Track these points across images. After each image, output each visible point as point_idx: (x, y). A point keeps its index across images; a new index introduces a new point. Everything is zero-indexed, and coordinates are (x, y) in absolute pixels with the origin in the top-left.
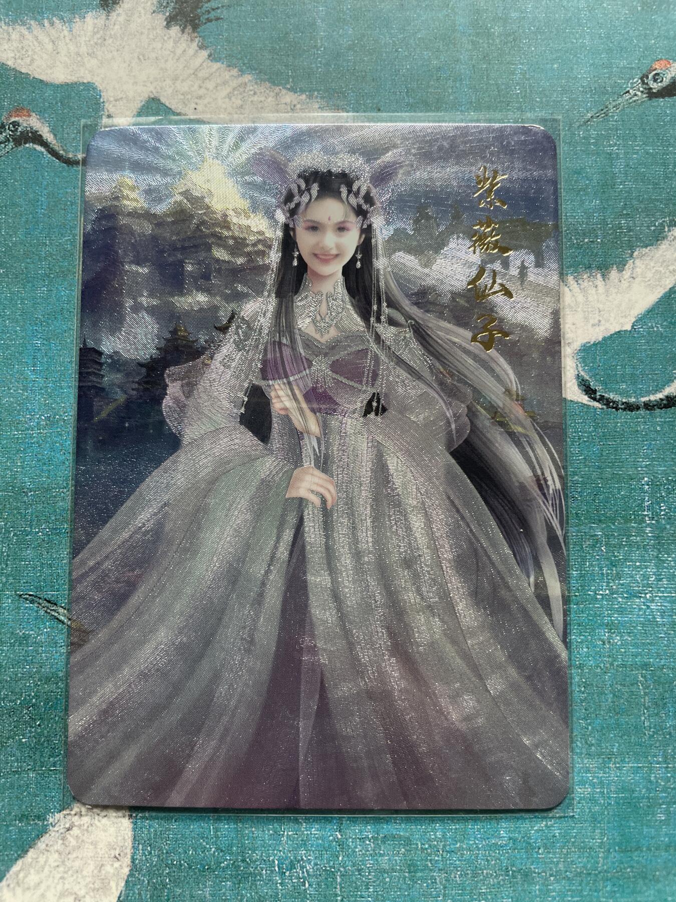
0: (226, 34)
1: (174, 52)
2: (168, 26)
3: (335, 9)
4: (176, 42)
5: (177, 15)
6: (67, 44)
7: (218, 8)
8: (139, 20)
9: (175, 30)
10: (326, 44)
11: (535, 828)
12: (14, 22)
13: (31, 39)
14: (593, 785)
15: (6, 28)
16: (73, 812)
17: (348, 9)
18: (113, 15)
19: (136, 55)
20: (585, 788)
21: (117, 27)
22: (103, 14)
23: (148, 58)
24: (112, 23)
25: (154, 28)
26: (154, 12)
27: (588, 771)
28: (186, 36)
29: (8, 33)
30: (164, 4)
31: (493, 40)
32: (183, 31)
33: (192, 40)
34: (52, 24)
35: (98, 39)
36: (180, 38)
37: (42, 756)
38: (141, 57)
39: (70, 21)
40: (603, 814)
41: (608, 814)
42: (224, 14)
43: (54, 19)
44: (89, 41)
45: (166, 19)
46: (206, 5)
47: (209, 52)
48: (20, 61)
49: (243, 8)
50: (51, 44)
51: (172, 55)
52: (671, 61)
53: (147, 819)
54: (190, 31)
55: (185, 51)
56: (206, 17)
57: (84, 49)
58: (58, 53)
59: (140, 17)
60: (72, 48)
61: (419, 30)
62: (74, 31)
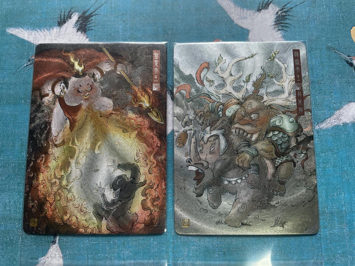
0: (94, 34)
1: (79, 39)
2: (77, 32)
3: (124, 27)
4: (80, 36)
5: (80, 28)
6: (48, 36)
7: (92, 27)
8: (69, 30)
9: (79, 33)
10: (122, 37)
11: (180, 259)
12: (33, 30)
13: (38, 35)
14: (196, 246)
15: (31, 31)
16: (46, 257)
17: (128, 27)
18: (62, 28)
19: (68, 40)
20: (194, 247)
21: (63, 32)
22: (59, 28)
23: (72, 41)
24: (61, 30)
25: (73, 32)
26: (73, 27)
27: (195, 242)
28: (82, 34)
29: (31, 33)
30: (76, 25)
31: (169, 35)
32: (82, 33)
33: (84, 36)
34: (44, 31)
35: (57, 35)
36: (81, 35)
37: (37, 241)
38: (70, 40)
39: (49, 30)
40: (199, 255)
41: (201, 254)
42: (93, 28)
43: (45, 29)
44: (55, 36)
45: (77, 30)
46: (88, 26)
47: (89, 39)
48: (35, 41)
49: (99, 26)
50: (44, 36)
51: (78, 40)
52: (219, 39)
53: (68, 259)
54: (84, 33)
55: (82, 39)
56: (88, 29)
57: (53, 38)
58: (46, 39)
59: (69, 29)
60: (50, 38)
61: (148, 32)
62: (50, 33)
